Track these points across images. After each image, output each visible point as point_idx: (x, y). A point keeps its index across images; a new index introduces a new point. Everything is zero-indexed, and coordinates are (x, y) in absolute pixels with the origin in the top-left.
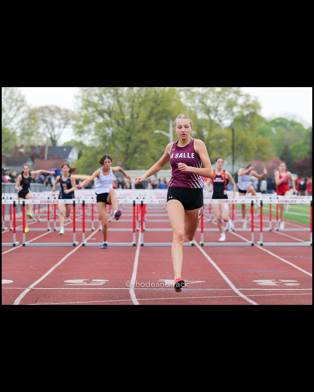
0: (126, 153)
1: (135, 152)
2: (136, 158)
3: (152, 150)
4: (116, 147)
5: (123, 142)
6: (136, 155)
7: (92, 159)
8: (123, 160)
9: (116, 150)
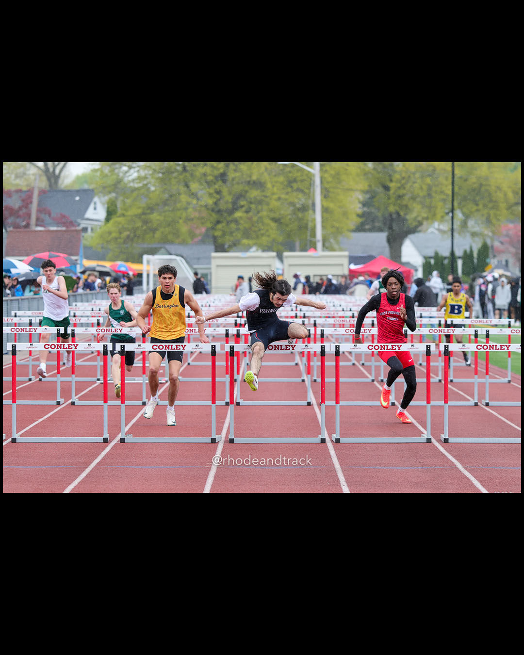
0: (216, 210)
1: (235, 207)
2: (236, 221)
3: (274, 204)
4: (194, 195)
5: (209, 184)
6: (238, 214)
7: (139, 224)
8: (209, 225)
9: (195, 202)
